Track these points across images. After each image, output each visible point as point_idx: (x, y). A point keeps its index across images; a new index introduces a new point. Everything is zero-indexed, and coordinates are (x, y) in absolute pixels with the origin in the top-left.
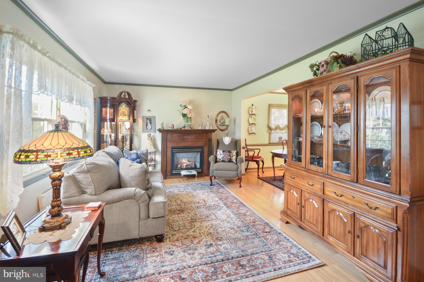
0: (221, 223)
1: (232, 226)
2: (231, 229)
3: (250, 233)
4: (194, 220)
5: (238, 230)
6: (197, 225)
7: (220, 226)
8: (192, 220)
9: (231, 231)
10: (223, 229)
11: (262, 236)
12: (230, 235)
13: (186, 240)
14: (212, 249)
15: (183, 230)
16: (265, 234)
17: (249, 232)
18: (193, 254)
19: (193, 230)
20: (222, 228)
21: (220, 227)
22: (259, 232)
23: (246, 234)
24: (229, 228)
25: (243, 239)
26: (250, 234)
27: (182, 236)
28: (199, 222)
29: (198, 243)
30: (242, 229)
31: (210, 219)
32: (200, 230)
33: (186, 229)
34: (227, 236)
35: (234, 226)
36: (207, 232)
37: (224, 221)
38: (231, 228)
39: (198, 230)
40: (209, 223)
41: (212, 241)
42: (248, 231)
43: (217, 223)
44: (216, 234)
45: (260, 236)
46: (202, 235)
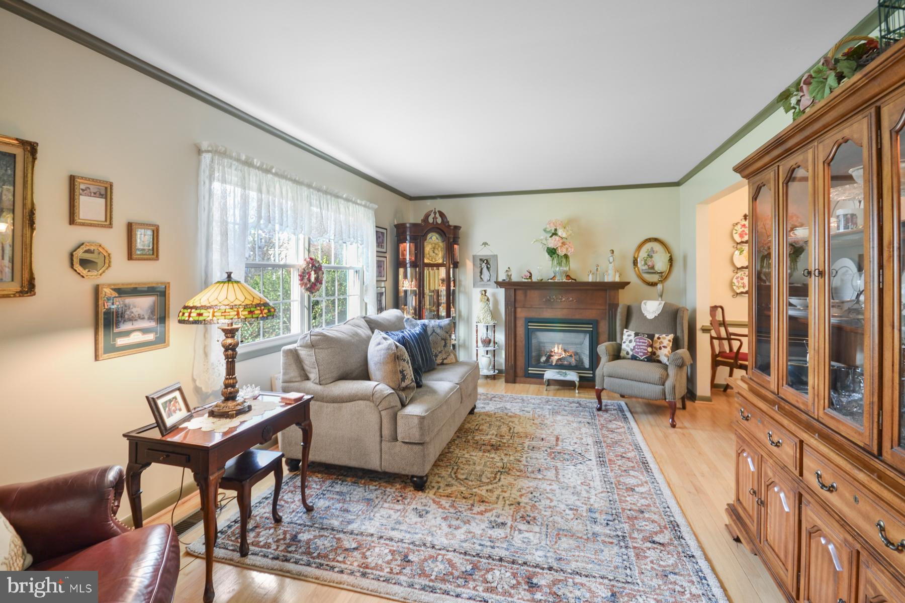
0: (558, 491)
1: (578, 503)
2: (571, 509)
3: (610, 530)
4: (507, 470)
5: (585, 514)
6: (505, 480)
7: (550, 496)
8: (503, 468)
9: (568, 512)
10: (554, 503)
11: (635, 548)
12: (558, 519)
13: (464, 500)
14: (498, 533)
15: (472, 481)
16: (649, 545)
17: (609, 527)
18: (457, 528)
19: (490, 487)
20: (551, 501)
21: (548, 498)
22: (635, 535)
23: (598, 529)
24: (567, 505)
25: (581, 538)
26: (609, 532)
27: (462, 493)
28: (513, 477)
29: (481, 513)
30: (597, 515)
31: (540, 477)
32: (502, 491)
33: (479, 482)
34: (551, 519)
35: (583, 506)
36: (515, 499)
37: (567, 489)
38: (572, 507)
39: (500, 490)
40: (533, 484)
41: (510, 518)
42: (607, 524)
43: (548, 488)
44: (528, 508)
45: (630, 545)
46: (499, 503)
